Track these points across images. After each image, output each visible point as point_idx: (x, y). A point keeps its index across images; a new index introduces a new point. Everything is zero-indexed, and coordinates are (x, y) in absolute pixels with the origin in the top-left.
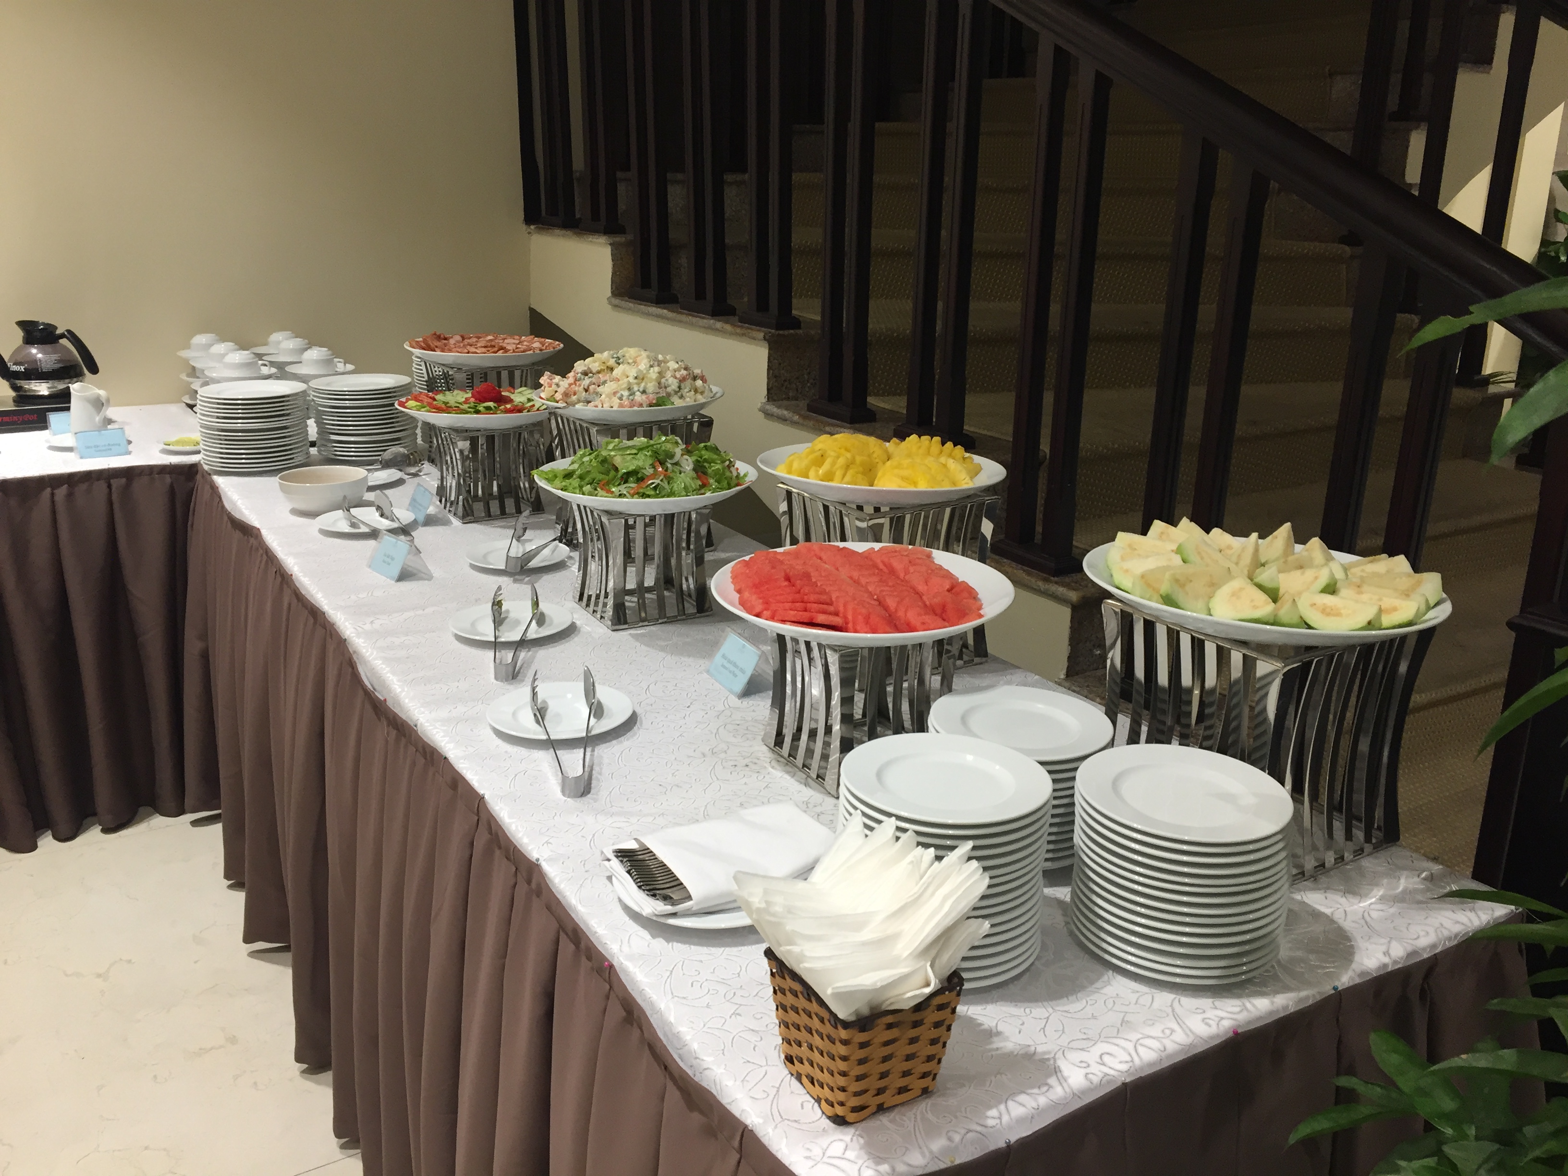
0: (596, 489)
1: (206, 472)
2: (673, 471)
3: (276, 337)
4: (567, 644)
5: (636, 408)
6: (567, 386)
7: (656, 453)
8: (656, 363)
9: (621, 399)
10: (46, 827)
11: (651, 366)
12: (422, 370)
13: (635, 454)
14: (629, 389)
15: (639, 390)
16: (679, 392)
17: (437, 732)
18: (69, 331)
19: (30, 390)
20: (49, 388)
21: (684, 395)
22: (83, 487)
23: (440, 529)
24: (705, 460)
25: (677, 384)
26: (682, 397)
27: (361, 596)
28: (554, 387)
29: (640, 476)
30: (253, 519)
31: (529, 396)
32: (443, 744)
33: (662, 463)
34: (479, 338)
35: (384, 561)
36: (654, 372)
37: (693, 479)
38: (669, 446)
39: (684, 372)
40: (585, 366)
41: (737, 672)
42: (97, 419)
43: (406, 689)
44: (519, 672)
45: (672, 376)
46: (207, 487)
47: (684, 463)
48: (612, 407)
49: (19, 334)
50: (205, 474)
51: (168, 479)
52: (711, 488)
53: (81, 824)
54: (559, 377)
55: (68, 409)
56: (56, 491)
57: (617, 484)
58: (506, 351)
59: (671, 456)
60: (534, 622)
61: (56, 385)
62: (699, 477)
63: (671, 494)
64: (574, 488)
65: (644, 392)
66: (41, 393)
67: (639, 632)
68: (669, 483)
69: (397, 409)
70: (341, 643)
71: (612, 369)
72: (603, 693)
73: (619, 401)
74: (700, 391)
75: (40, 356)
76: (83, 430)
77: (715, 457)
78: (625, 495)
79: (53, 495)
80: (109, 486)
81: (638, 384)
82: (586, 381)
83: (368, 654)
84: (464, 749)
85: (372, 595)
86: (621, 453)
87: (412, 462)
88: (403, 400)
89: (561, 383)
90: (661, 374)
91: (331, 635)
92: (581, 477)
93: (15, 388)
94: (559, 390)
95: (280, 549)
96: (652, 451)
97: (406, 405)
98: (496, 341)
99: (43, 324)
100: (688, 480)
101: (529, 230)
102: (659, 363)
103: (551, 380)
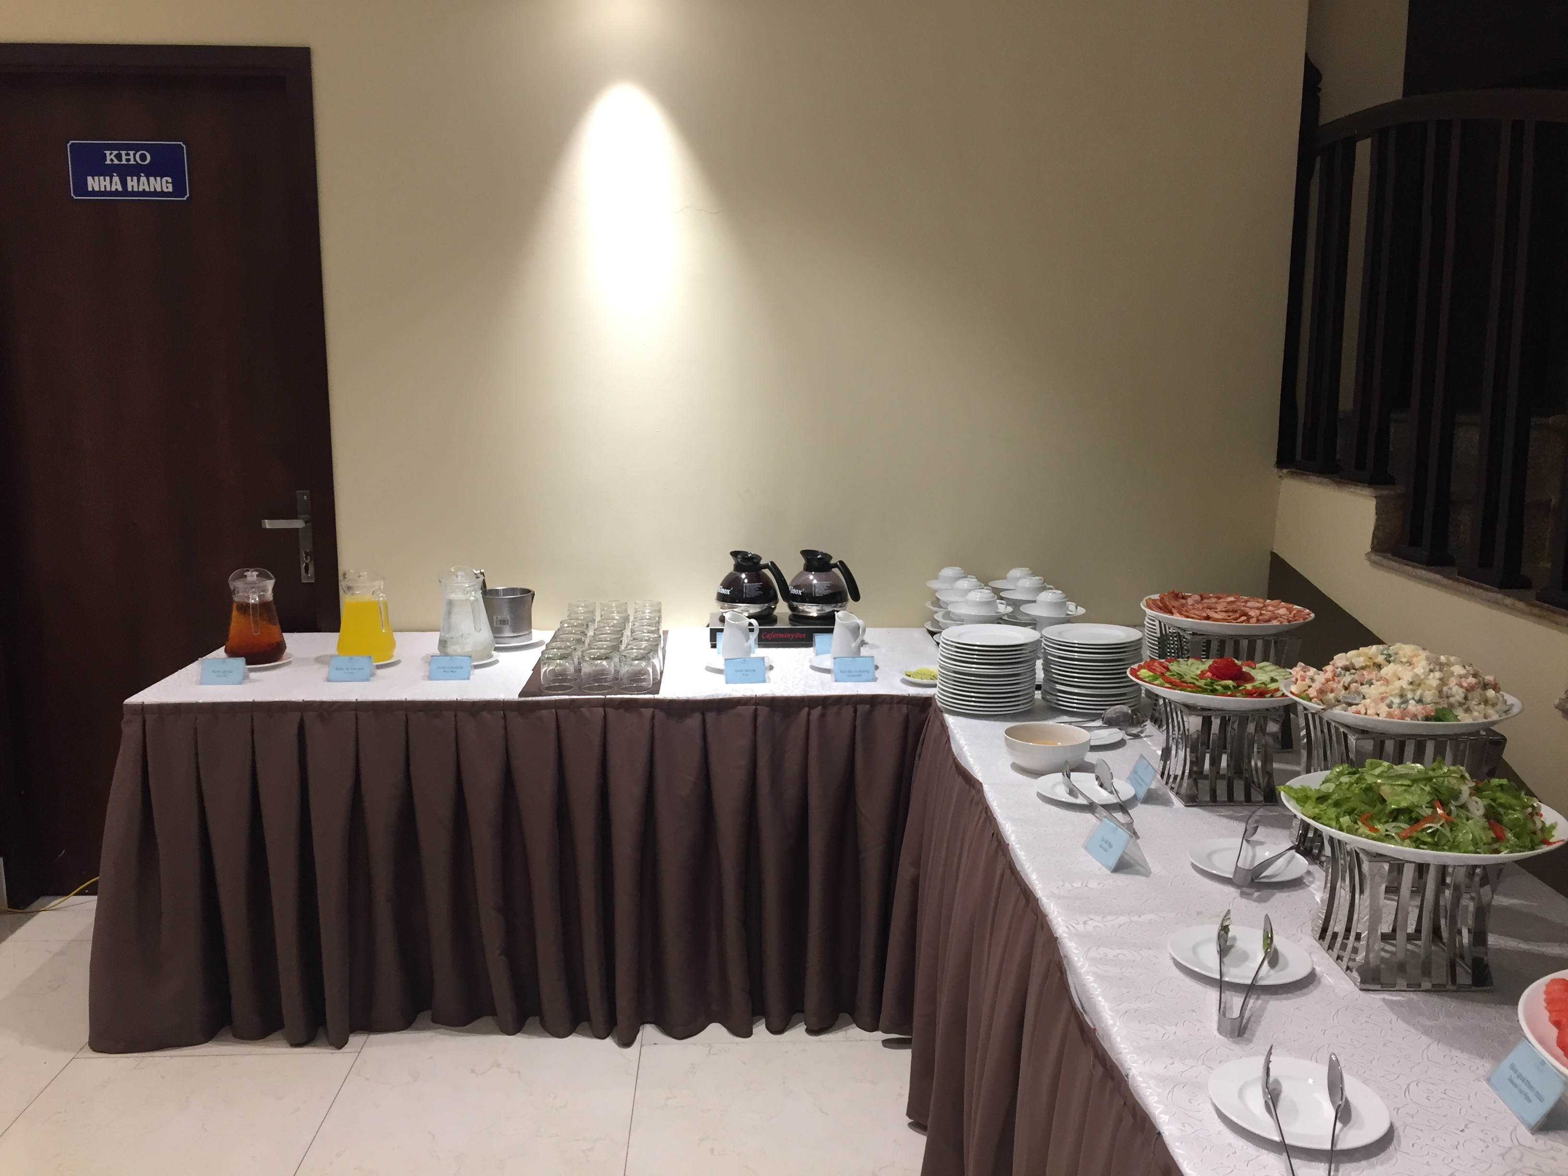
0: (1356, 823)
1: (939, 708)
2: (1458, 816)
3: (1015, 573)
4: (1304, 998)
5: (1408, 720)
6: (1323, 681)
7: (1436, 791)
8: (1437, 668)
9: (1390, 706)
10: (762, 1015)
11: (1431, 671)
12: (1155, 625)
13: (1409, 786)
14: (1402, 696)
15: (1413, 699)
16: (1464, 704)
17: (1151, 1094)
18: (841, 562)
19: (803, 611)
20: (818, 610)
21: (1471, 707)
22: (835, 709)
23: (1159, 809)
24: (1501, 805)
25: (1463, 695)
26: (1468, 710)
27: (1075, 885)
28: (1308, 681)
29: (1414, 815)
30: (978, 772)
31: (1273, 674)
32: (1157, 1113)
33: (1444, 805)
34: (1219, 598)
35: (1101, 846)
36: (1434, 678)
37: (1484, 829)
38: (1453, 782)
39: (1472, 680)
40: (1347, 660)
41: (1531, 1095)
42: (853, 645)
43: (1118, 1024)
44: (1245, 1028)
45: (1457, 684)
46: (938, 723)
47: (1472, 806)
48: (1378, 715)
49: (802, 561)
50: (937, 709)
51: (904, 709)
52: (1508, 845)
53: (790, 1019)
54: (1315, 669)
55: (831, 631)
56: (812, 712)
57: (1383, 820)
58: (1249, 618)
59: (1456, 795)
60: (1266, 962)
61: (824, 608)
62: (1491, 828)
63: (1454, 846)
64: (1330, 819)
65: (1420, 701)
66: (811, 615)
67: (1395, 998)
68: (1451, 830)
69: (1127, 677)
70: (1052, 942)
71: (1379, 667)
72: (1353, 1088)
73: (1387, 709)
74: (1490, 702)
75: (815, 582)
76: (842, 656)
77: (1514, 802)
78: (1393, 837)
79: (809, 714)
80: (855, 711)
81: (1413, 691)
82: (1347, 678)
83: (1080, 964)
84: (1181, 1127)
85: (1086, 885)
86: (1390, 782)
87: (1135, 722)
88: (1135, 666)
89: (1316, 677)
90: (1443, 681)
91: (1042, 927)
92: (1337, 804)
93: (792, 608)
94: (1313, 685)
95: (999, 811)
96: (1431, 787)
97: (1138, 673)
98: (1238, 604)
99: (822, 553)
100: (1478, 832)
101: (1281, 474)
102: (1441, 666)
103: (1305, 672)
